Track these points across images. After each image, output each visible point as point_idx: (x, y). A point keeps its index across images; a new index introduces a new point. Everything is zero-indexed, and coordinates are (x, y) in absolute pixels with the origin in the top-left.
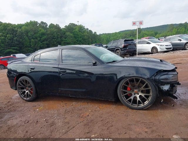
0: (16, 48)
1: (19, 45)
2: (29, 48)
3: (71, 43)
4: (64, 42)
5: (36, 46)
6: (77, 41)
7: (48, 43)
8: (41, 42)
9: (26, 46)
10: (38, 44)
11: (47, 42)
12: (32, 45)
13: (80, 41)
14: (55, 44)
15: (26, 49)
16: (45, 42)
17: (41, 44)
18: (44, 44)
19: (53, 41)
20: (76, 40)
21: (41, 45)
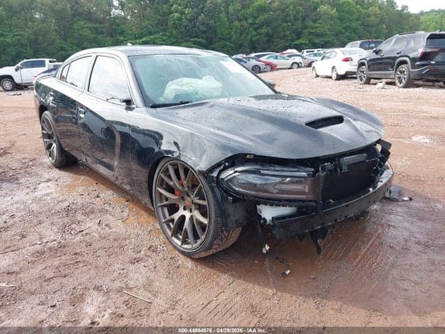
0: (200, 40)
1: (208, 35)
2: (228, 43)
3: (326, 34)
4: (311, 31)
5: (242, 37)
6: (344, 30)
7: (271, 32)
8: (256, 30)
9: (220, 38)
10: (247, 34)
11: (269, 28)
12: (234, 37)
13: (354, 31)
14: (287, 36)
15: (221, 43)
16: (264, 30)
17: (254, 33)
18: (260, 34)
19: (283, 28)
20: (344, 28)
21: (254, 36)
